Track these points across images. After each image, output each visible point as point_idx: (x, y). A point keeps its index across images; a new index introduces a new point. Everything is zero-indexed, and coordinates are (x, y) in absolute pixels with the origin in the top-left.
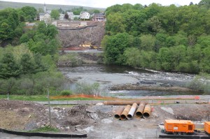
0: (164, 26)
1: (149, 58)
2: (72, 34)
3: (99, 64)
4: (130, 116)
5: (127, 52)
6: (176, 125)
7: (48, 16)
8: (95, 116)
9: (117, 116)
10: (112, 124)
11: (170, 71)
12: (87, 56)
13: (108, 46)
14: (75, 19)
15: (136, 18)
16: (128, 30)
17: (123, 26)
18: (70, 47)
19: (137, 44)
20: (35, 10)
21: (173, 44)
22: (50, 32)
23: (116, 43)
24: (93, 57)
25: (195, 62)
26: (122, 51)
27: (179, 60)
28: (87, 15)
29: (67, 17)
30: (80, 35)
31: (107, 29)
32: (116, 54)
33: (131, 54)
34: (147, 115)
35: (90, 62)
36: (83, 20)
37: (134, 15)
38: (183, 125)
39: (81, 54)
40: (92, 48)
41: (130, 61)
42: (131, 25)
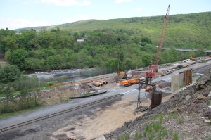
1: (43, 63)
5: (27, 61)
15: (22, 40)
16: (19, 47)
17: (16, 45)
19: (31, 55)
21: (53, 54)
23: (18, 56)
25: (68, 63)
26: (23, 60)
32: (19, 63)
37: (20, 37)
41: (33, 66)
42: (20, 44)
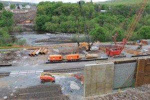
0: (63, 12)
1: (56, 27)
2: (21, 16)
3: (34, 30)
4: (36, 54)
5: (46, 24)
6: (54, 57)
7: (9, 7)
8: (19, 55)
9: (30, 55)
10: (27, 59)
11: (65, 33)
12: (27, 26)
13: (37, 21)
14: (23, 8)
15: (50, 8)
16: (47, 14)
17: (45, 12)
18: (20, 23)
19: (50, 20)
20: (2, 4)
21: (67, 20)
22: (9, 15)
23: (41, 20)
24: (31, 27)
25: (76, 28)
26: (44, 23)
27: (69, 27)
28: (28, 7)
29: (19, 8)
30: (25, 16)
31: (37, 13)
32: (41, 25)
33: (48, 25)
34: (44, 53)
35: (29, 29)
36: (26, 9)
37: (50, 6)
38: (57, 57)
39: (24, 26)
40: (30, 22)
41: (47, 28)
42: (48, 11)
